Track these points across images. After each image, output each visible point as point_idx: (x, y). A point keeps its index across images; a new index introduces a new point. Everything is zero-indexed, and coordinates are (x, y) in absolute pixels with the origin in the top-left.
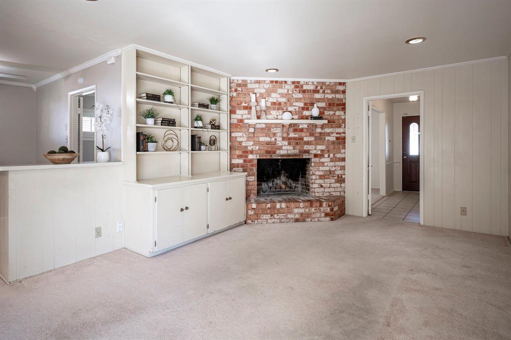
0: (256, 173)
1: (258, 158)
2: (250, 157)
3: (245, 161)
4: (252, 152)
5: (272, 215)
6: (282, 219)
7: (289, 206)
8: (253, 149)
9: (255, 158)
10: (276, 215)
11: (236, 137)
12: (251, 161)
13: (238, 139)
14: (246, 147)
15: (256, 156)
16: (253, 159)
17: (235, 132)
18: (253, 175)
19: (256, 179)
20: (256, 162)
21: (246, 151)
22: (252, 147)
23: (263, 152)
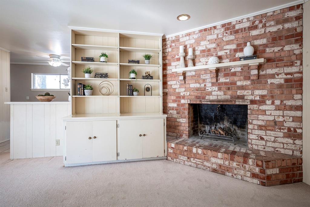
0: (187, 116)
1: (189, 102)
2: (183, 101)
3: (178, 105)
4: (184, 97)
5: (188, 158)
6: (199, 164)
7: (205, 153)
8: (184, 95)
9: (186, 102)
10: (192, 159)
11: (171, 85)
12: (183, 105)
13: (173, 87)
14: (179, 93)
15: (188, 101)
16: (185, 104)
17: (170, 81)
18: (185, 118)
19: (187, 122)
20: (187, 106)
21: (179, 97)
22: (184, 93)
23: (193, 97)
